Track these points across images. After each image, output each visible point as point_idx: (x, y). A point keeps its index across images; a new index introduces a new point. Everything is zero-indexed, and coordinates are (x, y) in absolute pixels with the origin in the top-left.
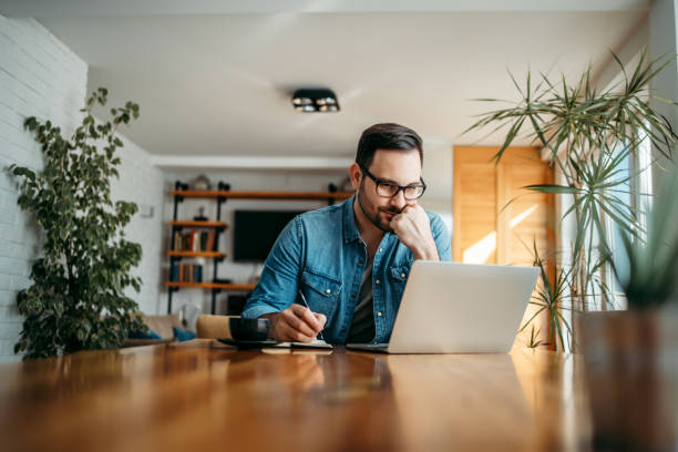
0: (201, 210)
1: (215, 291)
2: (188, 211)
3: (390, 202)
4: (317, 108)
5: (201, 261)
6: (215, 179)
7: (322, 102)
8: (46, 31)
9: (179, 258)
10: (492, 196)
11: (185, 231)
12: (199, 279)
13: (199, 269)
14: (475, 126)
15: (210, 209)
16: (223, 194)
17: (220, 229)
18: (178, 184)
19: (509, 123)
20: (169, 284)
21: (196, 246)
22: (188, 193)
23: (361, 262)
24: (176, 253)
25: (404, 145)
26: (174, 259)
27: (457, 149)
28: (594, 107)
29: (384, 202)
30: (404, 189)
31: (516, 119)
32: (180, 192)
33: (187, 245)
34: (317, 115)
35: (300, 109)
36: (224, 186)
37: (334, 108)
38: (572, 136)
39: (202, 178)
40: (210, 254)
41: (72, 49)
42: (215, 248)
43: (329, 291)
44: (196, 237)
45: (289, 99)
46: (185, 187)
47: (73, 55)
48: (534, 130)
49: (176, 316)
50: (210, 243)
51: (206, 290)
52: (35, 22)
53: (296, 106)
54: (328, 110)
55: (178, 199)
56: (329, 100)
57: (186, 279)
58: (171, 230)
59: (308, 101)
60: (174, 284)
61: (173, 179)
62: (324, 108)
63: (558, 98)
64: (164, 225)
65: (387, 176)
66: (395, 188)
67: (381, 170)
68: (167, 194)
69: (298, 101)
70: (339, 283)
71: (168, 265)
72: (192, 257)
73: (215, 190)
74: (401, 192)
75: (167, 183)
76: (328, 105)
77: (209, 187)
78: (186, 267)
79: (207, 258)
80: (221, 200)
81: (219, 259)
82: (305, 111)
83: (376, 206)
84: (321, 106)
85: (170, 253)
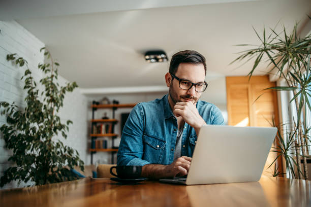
0: (105, 114)
1: (113, 153)
2: (99, 115)
3: (187, 92)
4: (157, 60)
5: (106, 139)
6: (111, 99)
7: (159, 57)
8: (22, 28)
9: (96, 137)
10: (246, 100)
11: (98, 124)
12: (105, 147)
13: (105, 142)
14: (238, 58)
15: (109, 113)
16: (115, 106)
17: (114, 123)
18: (94, 102)
19: (255, 57)
20: (91, 150)
21: (103, 132)
22: (99, 106)
23: (175, 130)
24: (94, 135)
25: (195, 60)
26: (94, 138)
27: (228, 79)
28: (301, 44)
29: (183, 93)
30: (195, 85)
31: (259, 53)
32: (95, 106)
33: (99, 131)
34: (157, 64)
35: (149, 61)
36: (116, 102)
37: (165, 60)
38: (290, 60)
39: (105, 99)
40: (110, 134)
41: (36, 37)
42: (112, 131)
43: (158, 146)
44: (103, 127)
45: (143, 56)
46: (98, 103)
47: (37, 39)
48: (269, 58)
49: (95, 166)
50: (110, 129)
51: (109, 152)
52: (16, 23)
53: (147, 59)
54: (163, 61)
55: (94, 109)
56: (163, 56)
57: (99, 148)
58: (91, 124)
59: (152, 57)
60: (94, 150)
61: (92, 99)
62: (160, 60)
63: (282, 42)
64: (88, 122)
65: (185, 77)
66: (190, 84)
67: (182, 74)
68: (89, 107)
69: (147, 57)
70: (165, 142)
71: (90, 141)
72: (102, 137)
73: (112, 104)
74: (194, 87)
75: (89, 102)
76: (162, 58)
77: (109, 103)
78: (99, 142)
79: (109, 137)
80: (114, 109)
81: (114, 137)
82: (151, 62)
83: (179, 96)
84: (159, 59)
85: (91, 135)
